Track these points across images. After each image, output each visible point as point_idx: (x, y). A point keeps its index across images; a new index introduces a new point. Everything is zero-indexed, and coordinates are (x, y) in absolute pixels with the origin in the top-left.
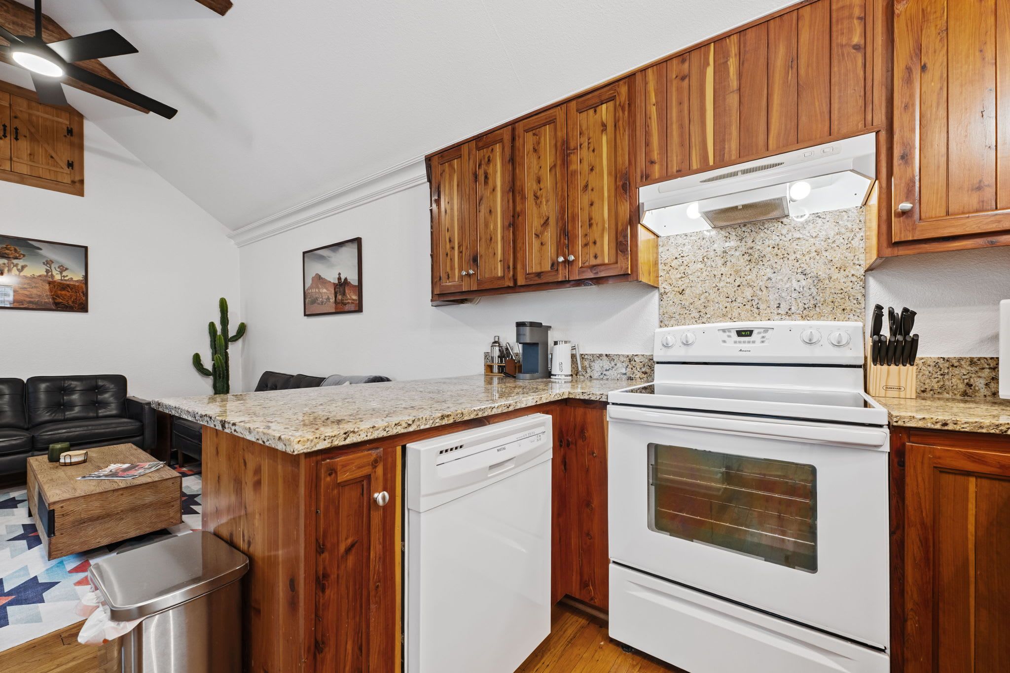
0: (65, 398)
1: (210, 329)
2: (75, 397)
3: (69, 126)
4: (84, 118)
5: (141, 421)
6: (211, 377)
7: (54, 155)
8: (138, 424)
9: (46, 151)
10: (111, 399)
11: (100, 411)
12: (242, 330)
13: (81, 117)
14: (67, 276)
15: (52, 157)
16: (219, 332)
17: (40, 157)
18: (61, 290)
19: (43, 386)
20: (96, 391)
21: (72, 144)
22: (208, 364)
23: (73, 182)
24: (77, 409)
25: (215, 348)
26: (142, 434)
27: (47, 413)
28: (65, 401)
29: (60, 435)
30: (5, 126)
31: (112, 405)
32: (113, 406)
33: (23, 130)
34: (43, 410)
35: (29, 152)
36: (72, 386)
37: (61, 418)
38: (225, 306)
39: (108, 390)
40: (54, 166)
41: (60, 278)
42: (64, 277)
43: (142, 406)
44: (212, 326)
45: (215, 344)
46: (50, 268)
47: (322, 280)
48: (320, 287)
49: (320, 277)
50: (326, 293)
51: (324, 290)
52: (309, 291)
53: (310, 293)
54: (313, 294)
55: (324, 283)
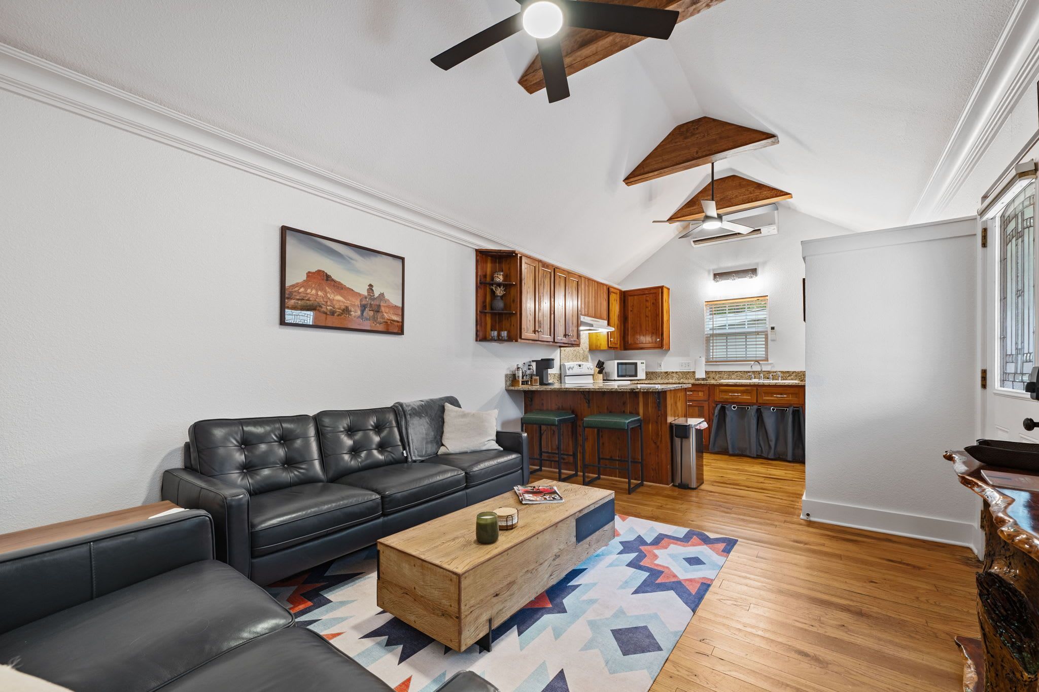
47: (333, 283)
48: (329, 290)
49: (328, 277)
50: (342, 302)
51: (339, 298)
52: (299, 290)
53: (301, 293)
54: (309, 296)
55: (338, 288)
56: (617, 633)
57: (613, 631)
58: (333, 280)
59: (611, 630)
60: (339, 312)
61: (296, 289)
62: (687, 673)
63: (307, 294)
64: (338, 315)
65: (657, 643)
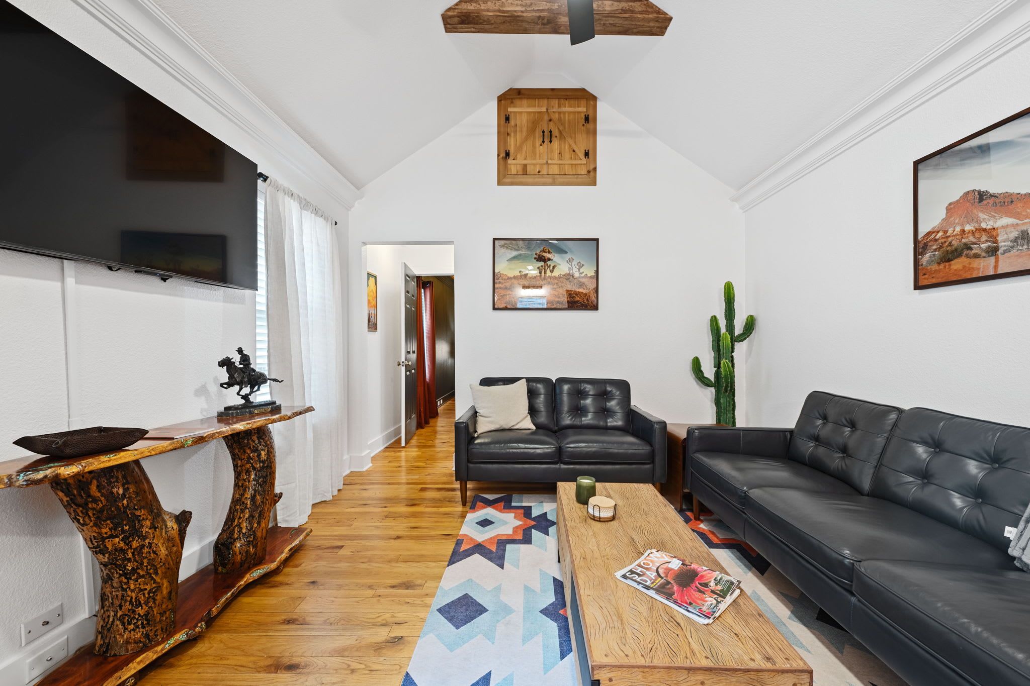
0: (581, 402)
1: (712, 325)
2: (589, 401)
3: (586, 113)
4: (598, 100)
5: (651, 445)
6: (713, 389)
7: (576, 149)
8: (648, 448)
9: (570, 146)
10: (617, 409)
11: (608, 421)
12: (750, 326)
13: (594, 98)
14: (583, 272)
15: (574, 151)
16: (723, 330)
17: (566, 153)
18: (579, 288)
19: (566, 387)
20: (605, 397)
21: (588, 132)
22: (709, 372)
23: (589, 172)
24: (590, 416)
25: (719, 350)
26: (653, 462)
27: (569, 416)
28: (582, 405)
29: (581, 449)
30: (543, 132)
31: (618, 414)
32: (619, 416)
33: (555, 132)
34: (566, 413)
35: (558, 152)
36: (586, 389)
37: (579, 423)
38: (732, 292)
39: (613, 397)
40: (575, 159)
41: (578, 276)
42: (581, 273)
43: (652, 425)
44: (714, 320)
45: (719, 346)
46: (572, 265)
47: (991, 201)
48: (985, 217)
49: (982, 196)
50: (1012, 225)
51: (1005, 221)
52: (936, 236)
53: (938, 239)
54: (950, 239)
55: (1003, 204)
56: (482, 610)
57: (485, 610)
58: (992, 196)
59: (488, 610)
60: (1005, 246)
61: (932, 236)
62: (415, 602)
63: (947, 237)
64: (1005, 252)
65: (443, 615)
